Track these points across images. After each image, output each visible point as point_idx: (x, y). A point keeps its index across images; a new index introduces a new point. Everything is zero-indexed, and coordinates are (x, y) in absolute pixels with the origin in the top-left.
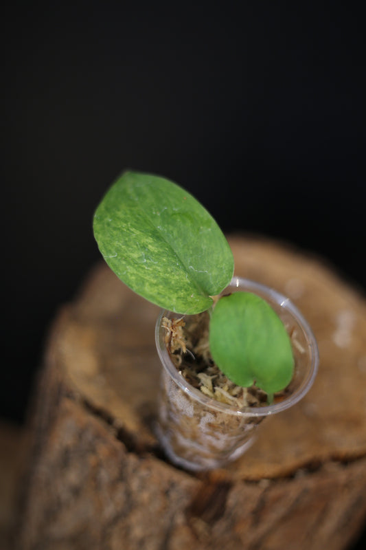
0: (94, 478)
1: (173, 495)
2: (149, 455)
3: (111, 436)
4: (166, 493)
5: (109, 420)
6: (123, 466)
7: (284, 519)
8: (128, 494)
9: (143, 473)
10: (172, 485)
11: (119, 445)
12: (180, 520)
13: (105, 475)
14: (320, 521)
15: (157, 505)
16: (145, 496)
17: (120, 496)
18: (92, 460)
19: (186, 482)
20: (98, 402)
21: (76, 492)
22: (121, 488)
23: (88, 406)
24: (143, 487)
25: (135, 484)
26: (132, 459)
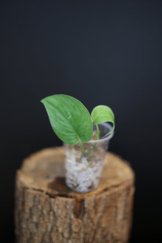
0: (42, 215)
1: (68, 207)
2: (57, 196)
3: (44, 195)
4: (65, 207)
5: (42, 191)
6: (50, 204)
7: (104, 212)
8: (54, 213)
10: (67, 202)
12: (73, 216)
13: (45, 212)
15: (64, 213)
16: (59, 211)
17: (52, 218)
18: (40, 207)
19: (70, 200)
20: (37, 188)
21: (37, 225)
22: (52, 213)
24: (58, 208)
25: (55, 208)
26: (52, 200)
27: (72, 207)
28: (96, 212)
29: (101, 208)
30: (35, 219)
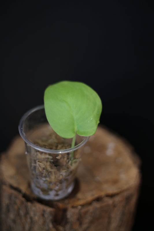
0: (18, 214)
1: (46, 216)
3: (20, 197)
4: (43, 215)
5: (20, 191)
6: (26, 207)
8: (31, 218)
9: (34, 208)
10: (44, 211)
11: (23, 199)
12: (51, 226)
13: (22, 213)
14: (109, 223)
15: (41, 222)
16: (36, 218)
17: (29, 220)
18: (16, 207)
19: (48, 209)
21: (14, 221)
22: (28, 216)
23: (12, 187)
24: (35, 215)
25: (32, 214)
26: (29, 204)
27: (51, 218)
28: (81, 224)
29: (87, 220)
30: (12, 216)
